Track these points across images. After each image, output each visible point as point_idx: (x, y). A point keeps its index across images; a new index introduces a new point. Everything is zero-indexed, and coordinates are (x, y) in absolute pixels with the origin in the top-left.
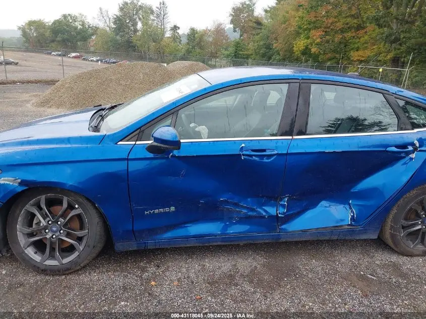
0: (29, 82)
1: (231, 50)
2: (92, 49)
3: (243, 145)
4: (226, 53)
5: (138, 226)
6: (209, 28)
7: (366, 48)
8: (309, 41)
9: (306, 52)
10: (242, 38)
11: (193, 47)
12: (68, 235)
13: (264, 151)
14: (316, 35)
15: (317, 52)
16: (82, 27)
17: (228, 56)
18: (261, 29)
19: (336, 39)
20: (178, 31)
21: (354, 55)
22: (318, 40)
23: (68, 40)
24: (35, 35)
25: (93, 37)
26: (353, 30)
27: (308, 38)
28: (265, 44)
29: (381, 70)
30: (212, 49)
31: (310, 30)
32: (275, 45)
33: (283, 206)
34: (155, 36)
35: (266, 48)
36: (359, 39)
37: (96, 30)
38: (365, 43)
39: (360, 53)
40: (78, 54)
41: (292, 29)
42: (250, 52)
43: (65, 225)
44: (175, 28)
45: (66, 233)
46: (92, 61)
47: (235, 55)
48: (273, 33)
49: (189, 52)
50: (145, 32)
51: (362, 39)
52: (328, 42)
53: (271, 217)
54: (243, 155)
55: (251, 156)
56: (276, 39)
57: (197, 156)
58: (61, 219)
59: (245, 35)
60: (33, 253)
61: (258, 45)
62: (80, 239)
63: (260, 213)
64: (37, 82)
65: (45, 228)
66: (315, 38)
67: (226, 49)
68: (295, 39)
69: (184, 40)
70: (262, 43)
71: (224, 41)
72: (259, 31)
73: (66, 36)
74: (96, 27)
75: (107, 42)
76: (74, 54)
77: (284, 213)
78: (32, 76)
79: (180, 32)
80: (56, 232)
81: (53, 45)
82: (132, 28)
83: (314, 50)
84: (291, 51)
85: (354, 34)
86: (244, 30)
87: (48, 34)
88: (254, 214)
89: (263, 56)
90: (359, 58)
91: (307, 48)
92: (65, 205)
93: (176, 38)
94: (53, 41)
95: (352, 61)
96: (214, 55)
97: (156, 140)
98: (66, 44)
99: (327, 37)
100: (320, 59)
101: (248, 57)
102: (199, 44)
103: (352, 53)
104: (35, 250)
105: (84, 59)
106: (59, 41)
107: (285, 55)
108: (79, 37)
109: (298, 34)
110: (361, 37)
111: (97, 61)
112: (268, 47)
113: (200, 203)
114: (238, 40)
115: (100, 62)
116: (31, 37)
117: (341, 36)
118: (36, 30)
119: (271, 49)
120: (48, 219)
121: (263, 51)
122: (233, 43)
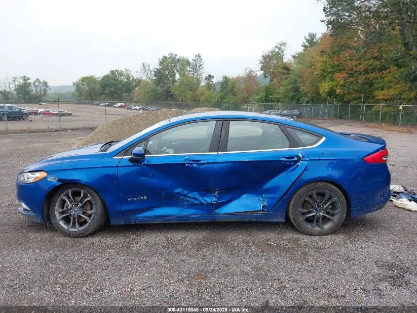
0: (77, 129)
1: (262, 94)
2: (135, 99)
3: (187, 158)
4: (257, 97)
5: (124, 208)
6: (241, 76)
7: (390, 87)
8: (334, 83)
9: (331, 93)
10: (272, 83)
11: (226, 94)
12: (84, 213)
13: (200, 161)
14: (340, 77)
15: (342, 93)
16: (127, 80)
17: (259, 100)
18: (289, 73)
19: (360, 81)
20: (212, 80)
21: (379, 94)
22: (342, 82)
23: (115, 92)
24: (87, 89)
25: (136, 88)
26: (377, 71)
27: (333, 80)
28: (294, 87)
29: (401, 108)
30: (244, 94)
31: (334, 73)
32: (302, 88)
33: (215, 196)
34: (191, 85)
35: (294, 91)
36: (384, 78)
37: (139, 82)
38: (390, 82)
39: (385, 92)
40: (123, 104)
41: (318, 72)
42: (279, 96)
43: (82, 207)
44: (210, 77)
45: (82, 212)
46: (135, 109)
47: (266, 99)
48: (300, 77)
49: (222, 98)
50: (182, 82)
51: (385, 79)
52: (352, 83)
53: (208, 204)
54: (187, 163)
55: (192, 164)
56: (303, 82)
57: (158, 164)
58: (79, 204)
59: (275, 80)
60: (63, 224)
61: (287, 89)
62: (90, 216)
63: (200, 202)
64: (83, 129)
65: (71, 209)
67: (257, 94)
68: (320, 81)
69: (218, 88)
70: (290, 87)
71: (255, 87)
72: (287, 76)
73: (113, 89)
74: (139, 80)
75: (148, 93)
76: (119, 104)
77: (216, 201)
78: (80, 125)
79: (214, 81)
80: (77, 211)
81: (102, 97)
82: (171, 79)
83: (338, 91)
84: (317, 92)
85: (378, 75)
86: (274, 75)
87: (98, 87)
88: (197, 202)
90: (383, 97)
91: (332, 89)
92: (82, 195)
93: (210, 86)
94: (102, 94)
95: (377, 99)
96: (246, 100)
97: (134, 154)
98: (113, 96)
99: (351, 78)
100: (345, 98)
101: (278, 100)
102: (231, 90)
103: (376, 93)
104: (65, 222)
105: (128, 108)
106: (106, 94)
107: (313, 97)
108: (124, 89)
109: (324, 77)
110: (385, 77)
111: (140, 109)
112: (297, 90)
113: (162, 194)
114: (268, 85)
115: (141, 110)
116: (83, 91)
117: (365, 77)
118: (88, 85)
119: (299, 92)
120: (73, 204)
121: (291, 94)
122: (263, 88)
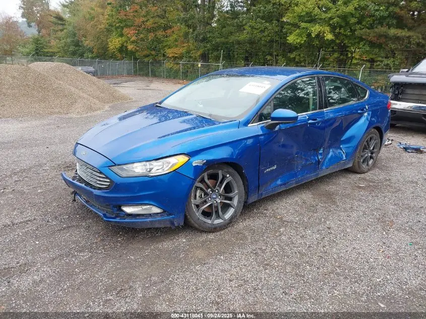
1: (30, 47)
4: (25, 50)
7: (177, 46)
8: (124, 39)
9: (122, 49)
10: (40, 34)
14: (130, 33)
15: (133, 49)
17: (28, 54)
18: (64, 24)
21: (170, 52)
22: (134, 38)
27: (122, 35)
28: (73, 41)
29: (199, 65)
31: (122, 28)
35: (74, 45)
38: (176, 41)
39: (173, 50)
41: (103, 26)
42: (55, 50)
47: (36, 53)
48: (79, 30)
52: (142, 40)
59: (44, 31)
66: (129, 35)
70: (69, 40)
71: (20, 37)
72: (62, 27)
80: (215, 198)
83: (130, 47)
84: (105, 48)
85: (164, 33)
86: (41, 25)
89: (74, 53)
90: (172, 55)
91: (123, 45)
92: (220, 178)
95: (168, 57)
99: (141, 35)
100: (137, 55)
101: (52, 55)
103: (166, 50)
107: (100, 53)
110: (170, 36)
112: (77, 44)
114: (36, 36)
119: (80, 46)
121: (72, 48)
122: (31, 40)
